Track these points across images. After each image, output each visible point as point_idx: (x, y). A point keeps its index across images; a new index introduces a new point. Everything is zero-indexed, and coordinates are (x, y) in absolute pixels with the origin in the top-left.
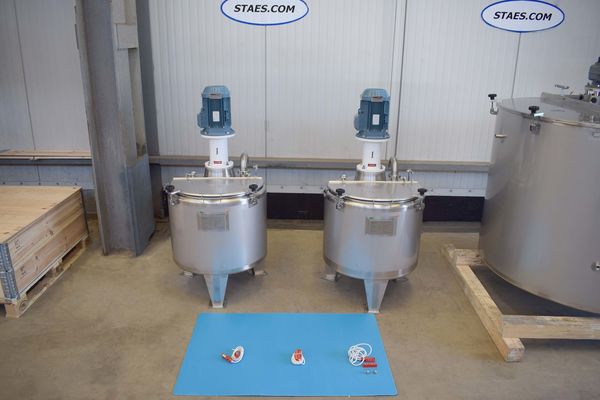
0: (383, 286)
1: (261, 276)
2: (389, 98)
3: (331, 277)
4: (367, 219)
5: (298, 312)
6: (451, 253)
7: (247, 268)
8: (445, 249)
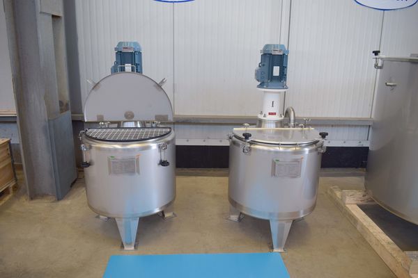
0: (288, 226)
1: (171, 218)
2: (288, 51)
3: (234, 218)
4: (273, 161)
5: (206, 253)
6: (338, 194)
7: (157, 210)
8: (331, 190)
